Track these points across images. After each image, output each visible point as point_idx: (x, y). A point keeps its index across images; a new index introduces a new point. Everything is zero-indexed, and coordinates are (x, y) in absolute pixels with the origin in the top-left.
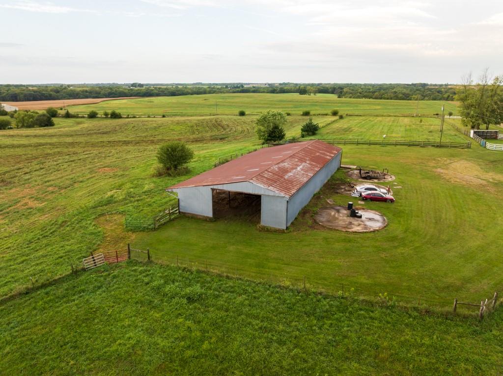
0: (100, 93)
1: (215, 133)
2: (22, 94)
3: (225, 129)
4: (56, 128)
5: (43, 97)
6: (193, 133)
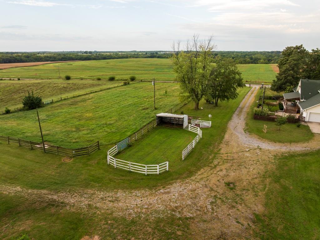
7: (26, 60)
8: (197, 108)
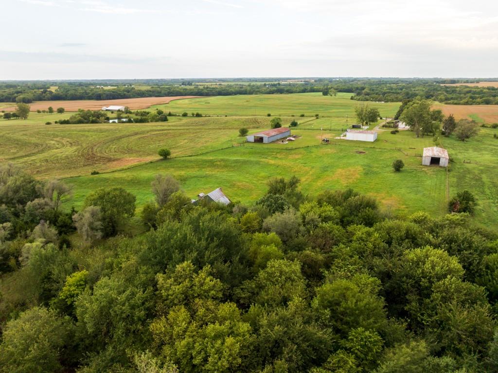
1: (255, 125)
2: (105, 94)
3: (259, 124)
5: (120, 97)
6: (245, 125)
7: (130, 95)
8: (363, 124)
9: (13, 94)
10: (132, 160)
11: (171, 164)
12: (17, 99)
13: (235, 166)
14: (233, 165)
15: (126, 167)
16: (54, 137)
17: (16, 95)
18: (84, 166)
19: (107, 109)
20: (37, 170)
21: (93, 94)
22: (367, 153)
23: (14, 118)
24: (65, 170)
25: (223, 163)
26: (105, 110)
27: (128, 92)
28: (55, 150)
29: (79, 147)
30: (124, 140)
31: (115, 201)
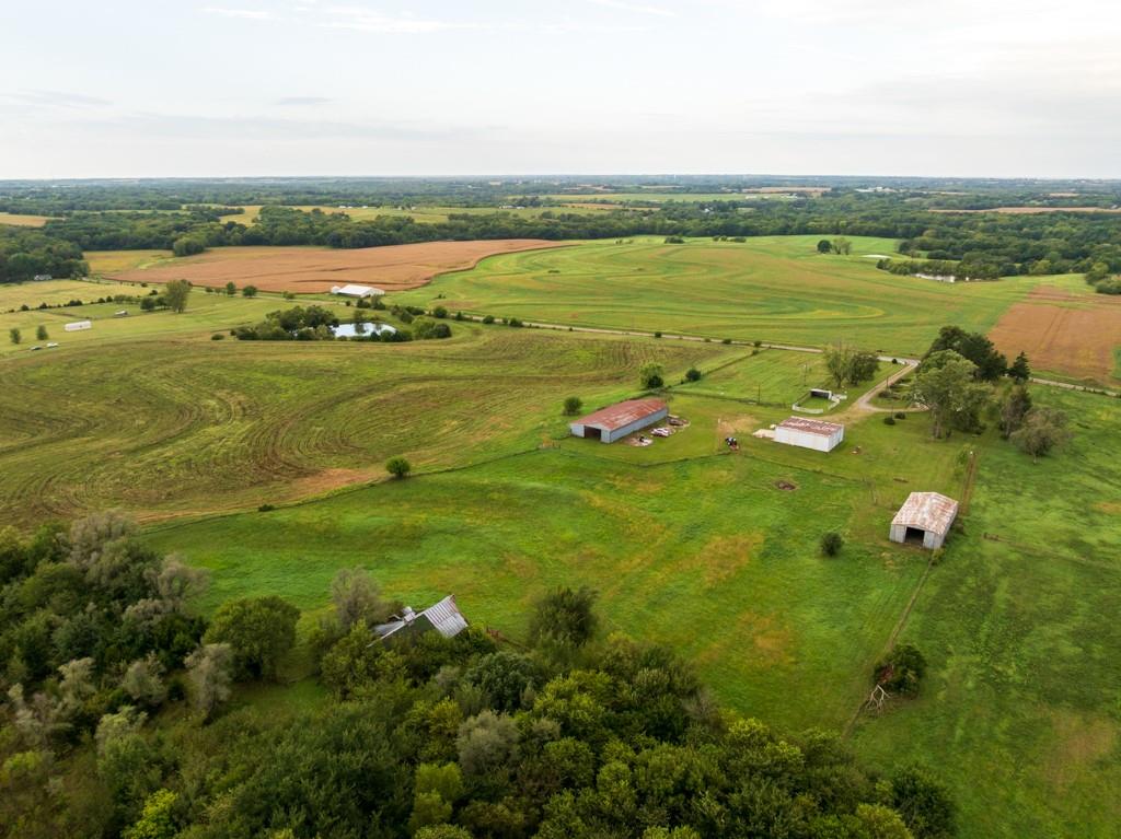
0: (466, 230)
2: (348, 234)
3: (626, 364)
4: (458, 342)
5: (380, 241)
7: (400, 238)
8: (839, 387)
9: (169, 232)
10: (339, 477)
11: (406, 491)
12: (175, 244)
13: (525, 505)
14: (522, 502)
15: (324, 495)
16: (217, 388)
17: (174, 235)
18: (252, 484)
19: (342, 291)
20: (168, 490)
21: (326, 234)
22: (798, 488)
23: (160, 307)
24: (216, 494)
25: (503, 497)
26: (336, 292)
27: (398, 230)
28: (212, 430)
29: (257, 422)
30: (343, 408)
31: (258, 628)
